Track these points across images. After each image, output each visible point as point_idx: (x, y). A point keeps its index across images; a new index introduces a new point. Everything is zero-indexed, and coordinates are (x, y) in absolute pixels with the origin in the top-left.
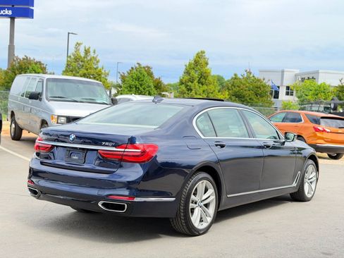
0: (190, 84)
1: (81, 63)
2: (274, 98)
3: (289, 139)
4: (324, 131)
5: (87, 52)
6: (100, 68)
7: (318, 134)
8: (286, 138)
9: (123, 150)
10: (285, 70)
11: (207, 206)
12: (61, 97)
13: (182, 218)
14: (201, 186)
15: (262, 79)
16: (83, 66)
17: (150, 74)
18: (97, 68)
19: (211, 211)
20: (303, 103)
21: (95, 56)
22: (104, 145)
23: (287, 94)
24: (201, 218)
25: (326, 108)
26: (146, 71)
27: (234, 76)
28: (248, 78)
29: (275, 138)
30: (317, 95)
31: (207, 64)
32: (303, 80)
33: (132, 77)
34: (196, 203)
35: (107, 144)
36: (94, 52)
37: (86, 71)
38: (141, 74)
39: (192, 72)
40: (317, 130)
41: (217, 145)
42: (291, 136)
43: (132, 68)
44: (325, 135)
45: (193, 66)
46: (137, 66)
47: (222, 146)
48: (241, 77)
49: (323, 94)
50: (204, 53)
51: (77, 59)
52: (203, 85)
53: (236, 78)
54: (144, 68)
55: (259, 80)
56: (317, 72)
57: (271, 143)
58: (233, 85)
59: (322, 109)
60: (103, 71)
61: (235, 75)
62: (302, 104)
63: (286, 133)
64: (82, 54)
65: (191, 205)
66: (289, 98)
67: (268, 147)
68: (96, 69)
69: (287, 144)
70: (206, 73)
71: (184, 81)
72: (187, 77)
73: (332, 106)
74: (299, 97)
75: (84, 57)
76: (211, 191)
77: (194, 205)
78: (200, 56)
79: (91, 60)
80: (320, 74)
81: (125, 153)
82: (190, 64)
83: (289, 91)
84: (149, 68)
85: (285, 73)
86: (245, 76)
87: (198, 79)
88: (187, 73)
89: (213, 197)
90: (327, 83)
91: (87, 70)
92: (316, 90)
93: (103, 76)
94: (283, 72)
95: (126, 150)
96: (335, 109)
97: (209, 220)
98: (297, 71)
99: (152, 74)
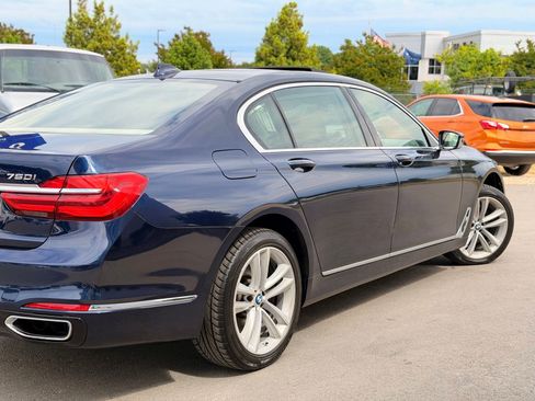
0: (273, 59)
1: (90, 31)
2: (411, 78)
3: (447, 144)
4: (499, 127)
5: (99, 10)
6: (122, 36)
7: (490, 134)
8: (443, 143)
9: (56, 190)
10: (428, 32)
11: (276, 300)
12: (26, 84)
13: (218, 337)
14: (258, 260)
15: (390, 47)
16: (93, 34)
17: (207, 45)
18: (118, 37)
19: (287, 310)
20: (457, 84)
21: (113, 17)
22: (13, 181)
23: (431, 71)
24: (264, 329)
25: (497, 91)
26: (199, 40)
27: (345, 44)
28: (368, 45)
29: (420, 144)
30: (480, 69)
31: (300, 24)
32: (456, 47)
33: (176, 51)
34: (250, 298)
35: (19, 176)
36: (111, 10)
37: (98, 44)
38: (191, 44)
39: (277, 39)
40: (487, 126)
41: (293, 167)
42: (451, 137)
43: (177, 36)
44: (501, 135)
45: (277, 29)
46: (185, 31)
47: (307, 168)
48: (357, 45)
49: (490, 67)
50: (295, 6)
51: (83, 23)
52: (294, 60)
53: (347, 47)
54: (197, 35)
55: (386, 49)
56: (479, 34)
57: (412, 155)
58: (343, 59)
59: (490, 91)
60: (128, 43)
61: (348, 42)
62: (456, 86)
63: (442, 133)
64: (91, 15)
65: (238, 306)
66: (434, 77)
67: (406, 163)
68: (114, 39)
69: (444, 155)
70: (298, 39)
71: (263, 55)
72: (268, 49)
73: (507, 86)
74: (451, 75)
75: (95, 20)
76: (284, 268)
77: (244, 305)
78: (288, 12)
79: (106, 23)
80: (483, 38)
81: (62, 199)
82: (272, 26)
83: (434, 67)
84: (204, 34)
85: (427, 37)
86: (364, 43)
87: (285, 50)
88: (268, 40)
89: (290, 281)
90: (497, 50)
91: (100, 41)
92: (478, 62)
93: (128, 51)
94: (424, 36)
95: (64, 190)
96: (511, 90)
97: (283, 330)
98: (446, 34)
99: (210, 44)
